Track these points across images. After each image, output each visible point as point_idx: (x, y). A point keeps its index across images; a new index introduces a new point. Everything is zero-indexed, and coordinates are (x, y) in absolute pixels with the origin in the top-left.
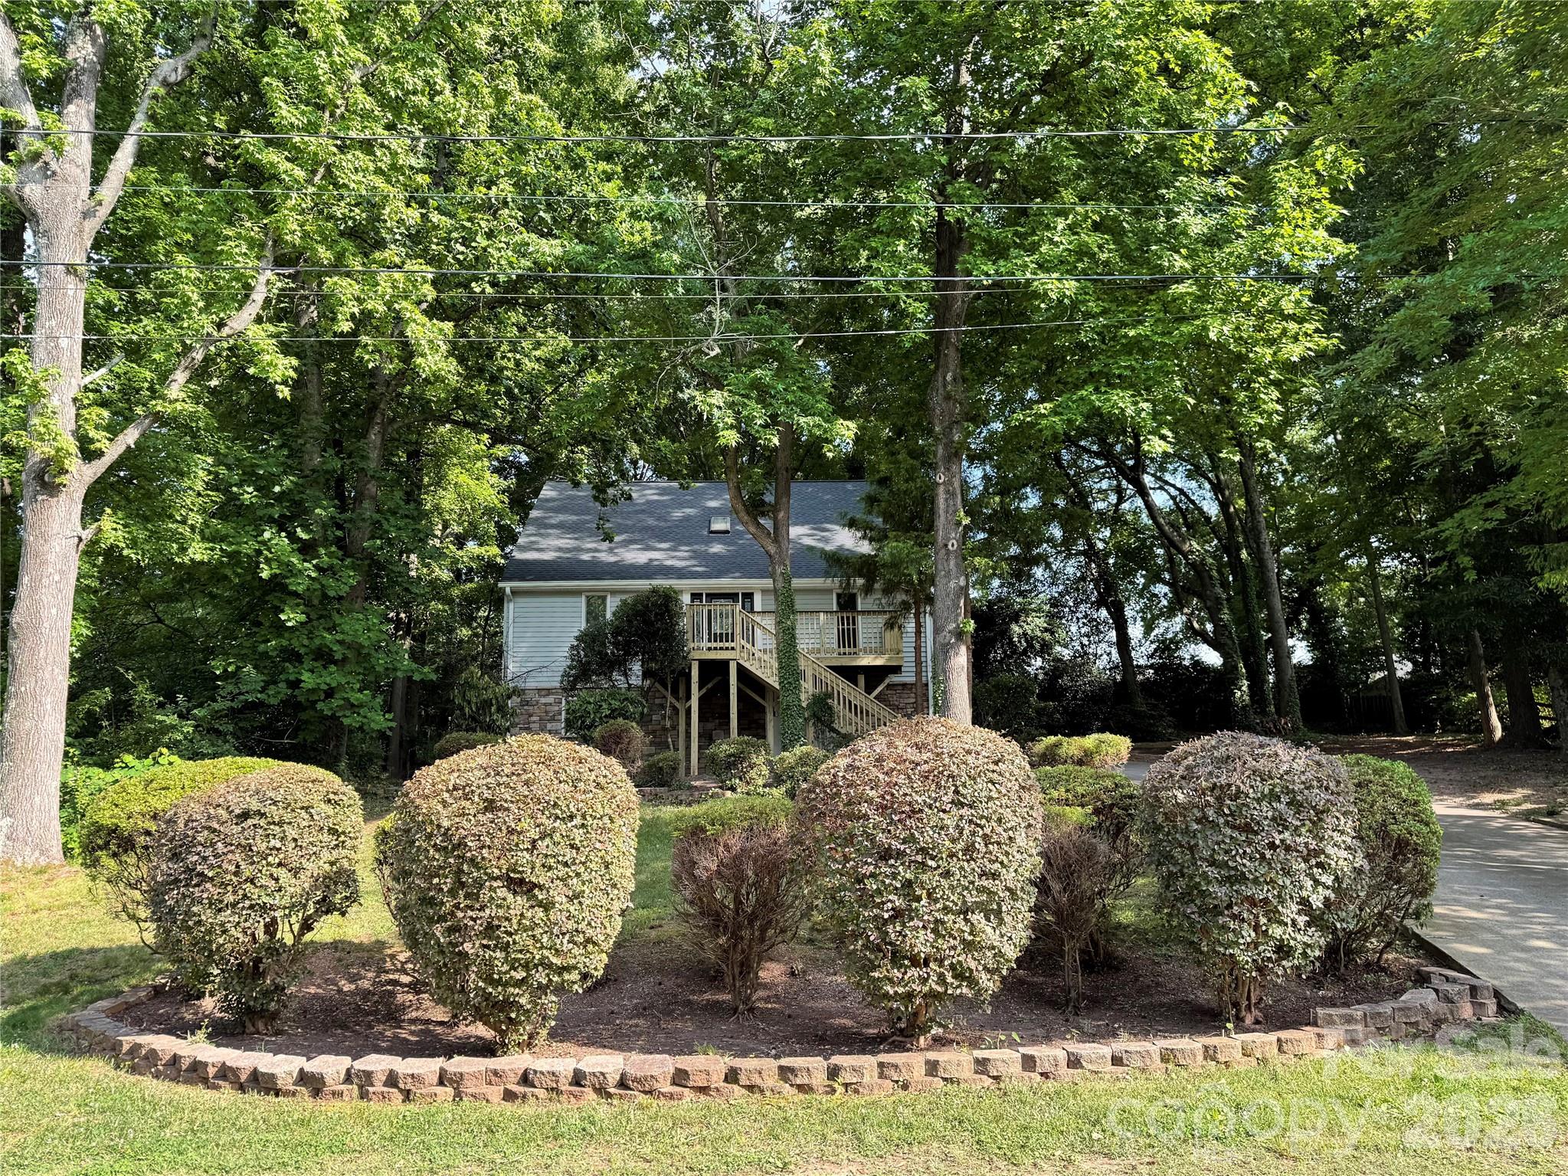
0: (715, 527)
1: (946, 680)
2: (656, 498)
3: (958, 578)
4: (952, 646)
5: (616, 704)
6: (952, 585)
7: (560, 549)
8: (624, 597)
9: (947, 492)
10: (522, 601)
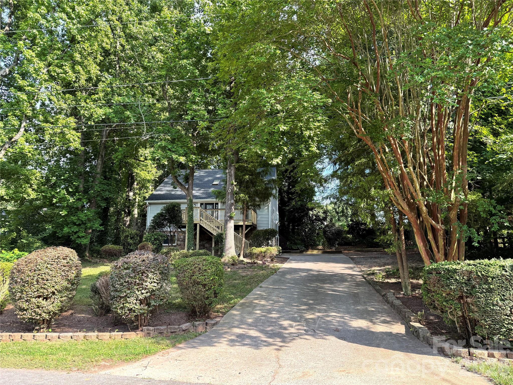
0: (215, 183)
1: (226, 230)
2: (203, 174)
3: (231, 200)
4: (228, 220)
5: (156, 237)
6: (229, 202)
7: (167, 191)
8: (164, 206)
9: (229, 175)
10: (153, 206)
